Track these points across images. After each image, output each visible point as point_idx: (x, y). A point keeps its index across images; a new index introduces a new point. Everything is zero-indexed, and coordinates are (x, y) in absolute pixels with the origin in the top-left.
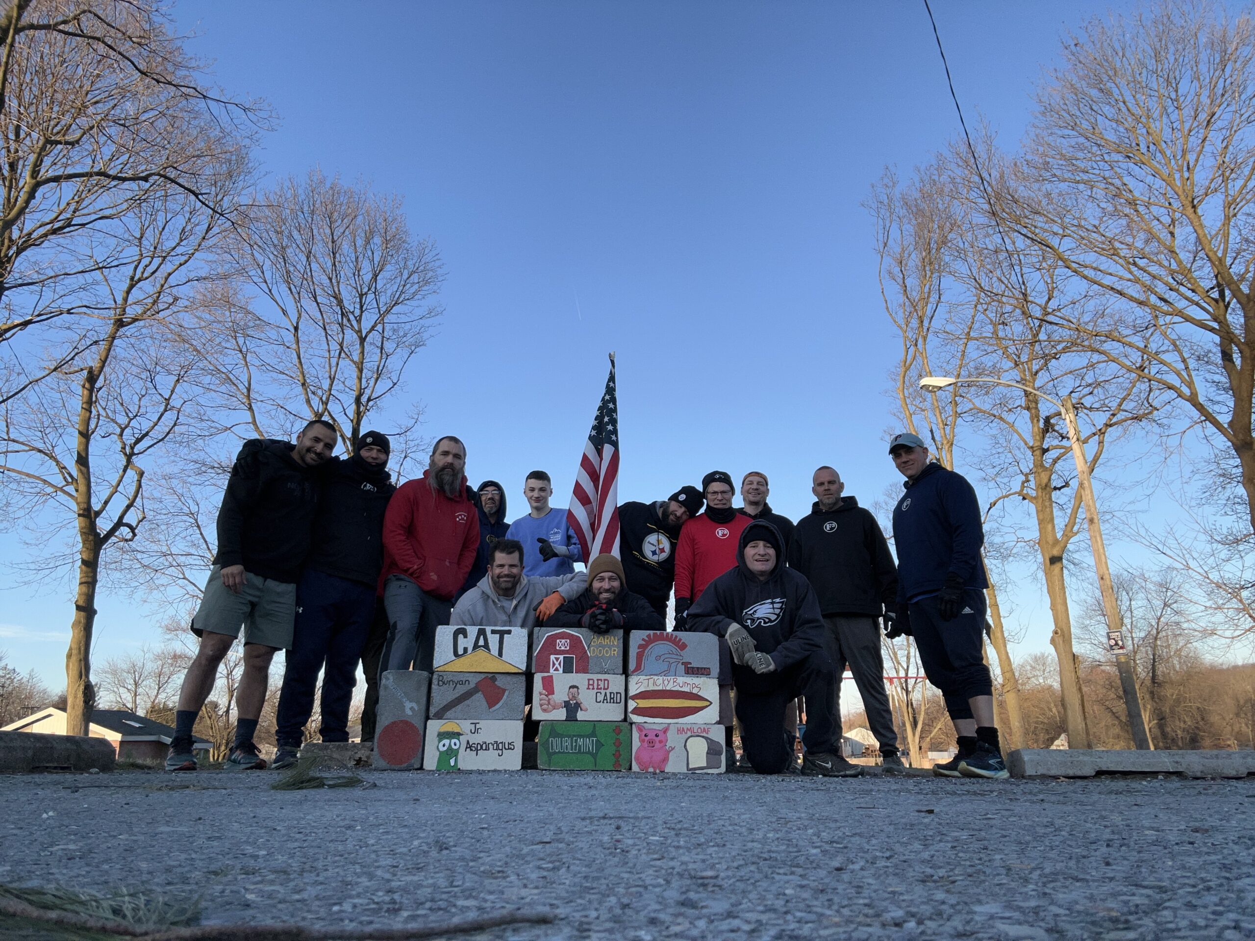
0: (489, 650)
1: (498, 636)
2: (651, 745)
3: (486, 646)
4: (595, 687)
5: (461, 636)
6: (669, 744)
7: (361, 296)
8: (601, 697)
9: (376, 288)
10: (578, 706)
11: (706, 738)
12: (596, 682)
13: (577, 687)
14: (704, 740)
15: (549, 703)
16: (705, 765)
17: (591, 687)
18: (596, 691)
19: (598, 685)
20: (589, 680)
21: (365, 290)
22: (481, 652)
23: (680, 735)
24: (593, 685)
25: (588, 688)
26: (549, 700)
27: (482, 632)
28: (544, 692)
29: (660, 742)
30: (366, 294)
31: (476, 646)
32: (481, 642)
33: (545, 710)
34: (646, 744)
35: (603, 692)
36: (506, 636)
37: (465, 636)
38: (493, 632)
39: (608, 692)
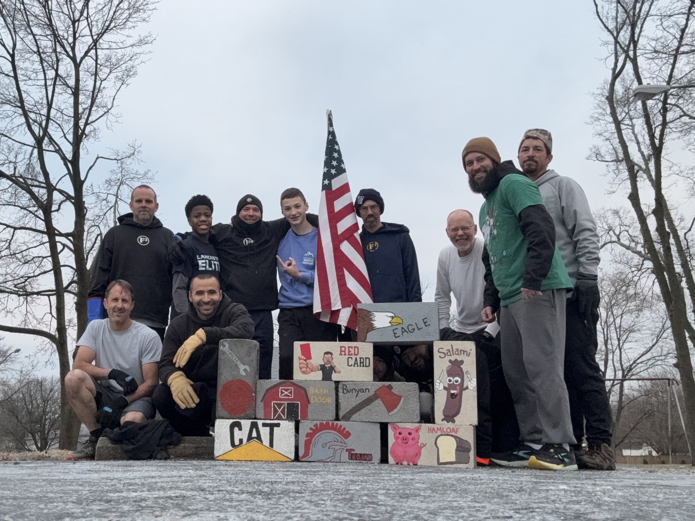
0: (261, 441)
1: (268, 429)
2: (405, 441)
3: (259, 438)
4: (347, 352)
5: (236, 429)
6: (421, 441)
7: (74, 22)
8: (352, 362)
9: (88, 14)
10: (332, 368)
11: (455, 437)
12: (347, 349)
13: (331, 354)
14: (453, 439)
15: (307, 367)
16: (453, 459)
17: (343, 353)
18: (347, 356)
19: (349, 351)
20: (341, 347)
21: (77, 15)
22: (255, 443)
23: (431, 434)
24: (345, 351)
25: (341, 354)
26: (307, 364)
27: (254, 426)
28: (303, 357)
29: (413, 439)
30: (79, 20)
31: (250, 438)
32: (254, 434)
33: (304, 373)
34: (400, 441)
35: (354, 357)
36: (275, 429)
37: (240, 429)
38: (264, 425)
39: (358, 357)
